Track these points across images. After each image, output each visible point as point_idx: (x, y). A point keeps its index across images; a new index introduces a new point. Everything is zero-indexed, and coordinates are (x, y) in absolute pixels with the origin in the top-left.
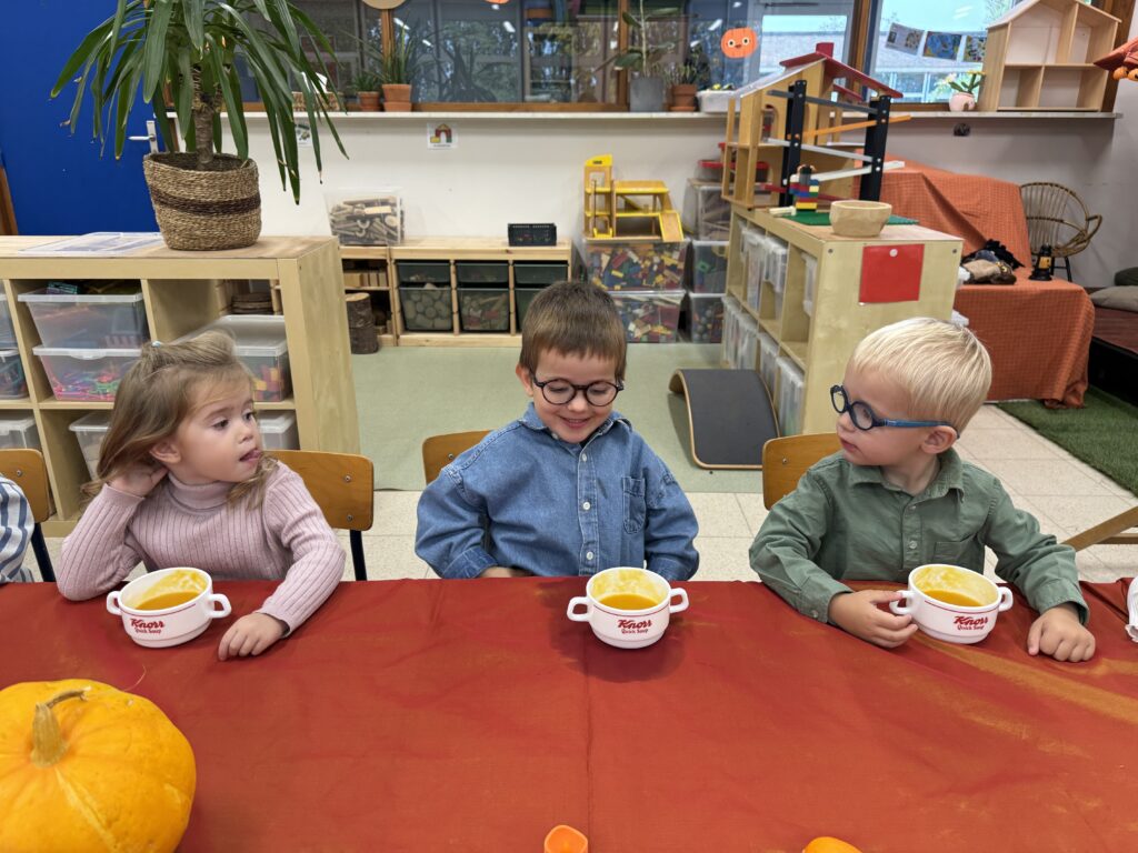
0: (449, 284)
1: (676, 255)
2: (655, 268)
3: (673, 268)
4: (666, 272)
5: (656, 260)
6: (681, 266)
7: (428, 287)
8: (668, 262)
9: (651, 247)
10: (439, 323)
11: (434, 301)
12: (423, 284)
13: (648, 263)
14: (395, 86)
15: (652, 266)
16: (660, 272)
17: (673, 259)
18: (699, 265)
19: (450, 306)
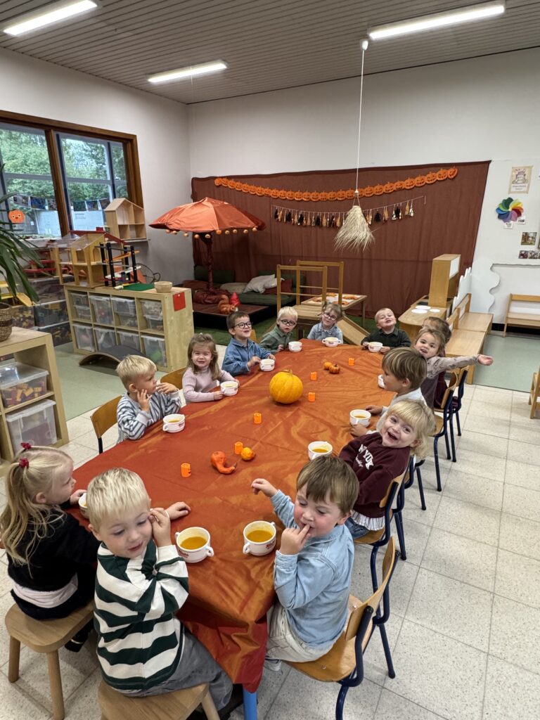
1: (30, 312)
2: (22, 320)
3: (29, 318)
4: (27, 320)
5: (21, 316)
6: (33, 316)
8: (27, 316)
9: (18, 310)
13: (18, 318)
15: (20, 320)
16: (24, 321)
17: (28, 314)
18: (40, 314)
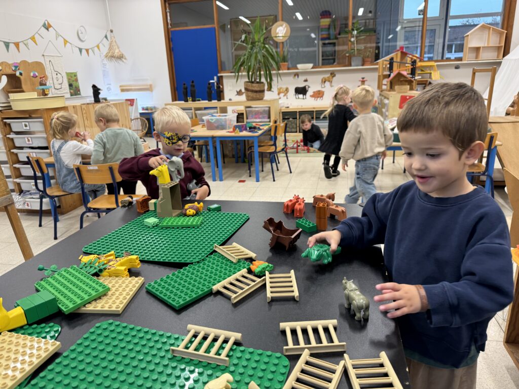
0: (296, 118)
7: (291, 119)
10: (293, 130)
11: (292, 123)
12: (289, 119)
14: (284, 63)
19: (297, 125)
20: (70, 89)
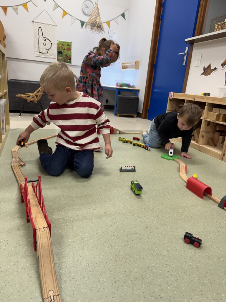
20: (58, 55)
